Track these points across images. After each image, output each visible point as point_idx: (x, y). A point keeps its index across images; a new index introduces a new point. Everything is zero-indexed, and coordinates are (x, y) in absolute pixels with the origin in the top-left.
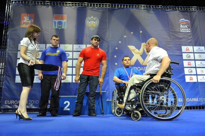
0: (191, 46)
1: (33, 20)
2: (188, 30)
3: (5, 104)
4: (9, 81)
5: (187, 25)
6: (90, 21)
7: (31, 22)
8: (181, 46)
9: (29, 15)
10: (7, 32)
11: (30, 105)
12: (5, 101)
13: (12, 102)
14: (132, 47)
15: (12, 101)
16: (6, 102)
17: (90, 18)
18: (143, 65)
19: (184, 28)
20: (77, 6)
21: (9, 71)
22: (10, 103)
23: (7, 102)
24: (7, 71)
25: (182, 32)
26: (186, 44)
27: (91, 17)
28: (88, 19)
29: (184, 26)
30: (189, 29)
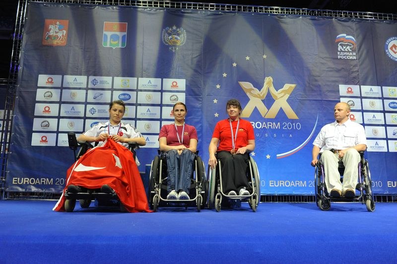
0: (356, 85)
1: (65, 32)
2: (351, 56)
3: (13, 183)
4: (21, 142)
5: (350, 46)
6: (170, 34)
7: (63, 35)
8: (337, 84)
9: (58, 23)
10: (19, 53)
11: (58, 188)
12: (14, 178)
13: (25, 181)
14: (246, 85)
15: (25, 179)
16: (15, 180)
17: (170, 29)
18: (266, 117)
19: (345, 52)
20: (148, 6)
21: (20, 125)
22: (22, 181)
23: (17, 180)
24: (18, 125)
25: (340, 58)
26: (347, 81)
27: (172, 28)
28: (167, 31)
29: (344, 47)
30: (355, 54)
